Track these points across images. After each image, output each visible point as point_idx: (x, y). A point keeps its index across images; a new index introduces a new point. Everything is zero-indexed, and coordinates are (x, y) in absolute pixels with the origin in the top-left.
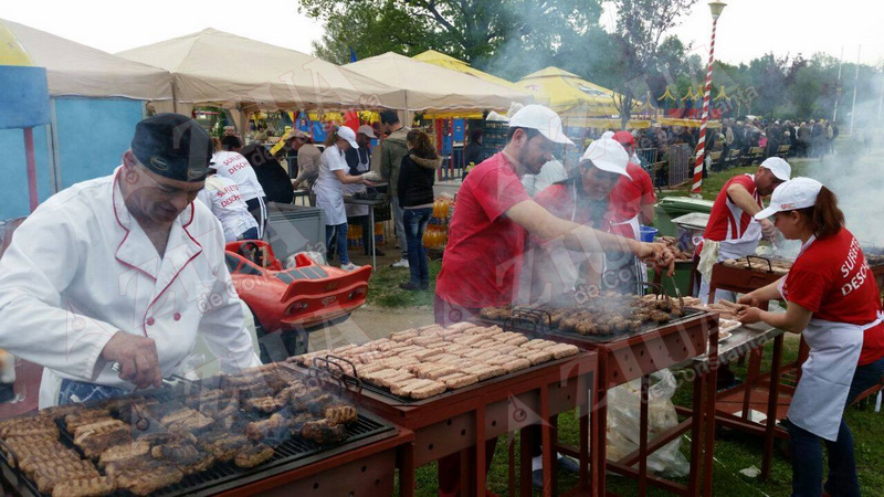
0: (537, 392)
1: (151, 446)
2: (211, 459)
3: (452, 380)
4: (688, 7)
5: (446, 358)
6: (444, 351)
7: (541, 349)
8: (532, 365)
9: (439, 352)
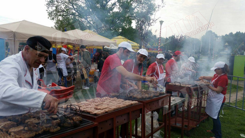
0: (128, 113)
1: (24, 127)
2: (43, 130)
3: (107, 110)
4: (155, 21)
6: (103, 104)
7: (128, 103)
8: (127, 106)
9: (101, 104)
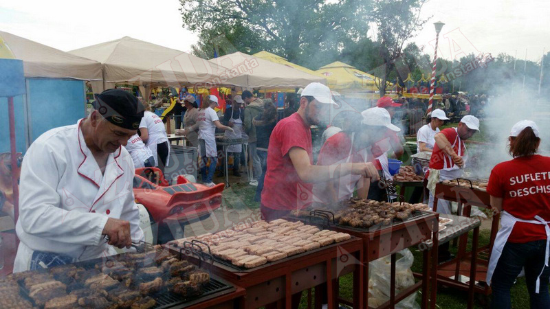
0: (325, 263)
1: (79, 298)
2: (116, 306)
3: (271, 256)
4: (421, 25)
5: (268, 242)
6: (267, 238)
7: (328, 236)
8: (321, 246)
9: (263, 238)
